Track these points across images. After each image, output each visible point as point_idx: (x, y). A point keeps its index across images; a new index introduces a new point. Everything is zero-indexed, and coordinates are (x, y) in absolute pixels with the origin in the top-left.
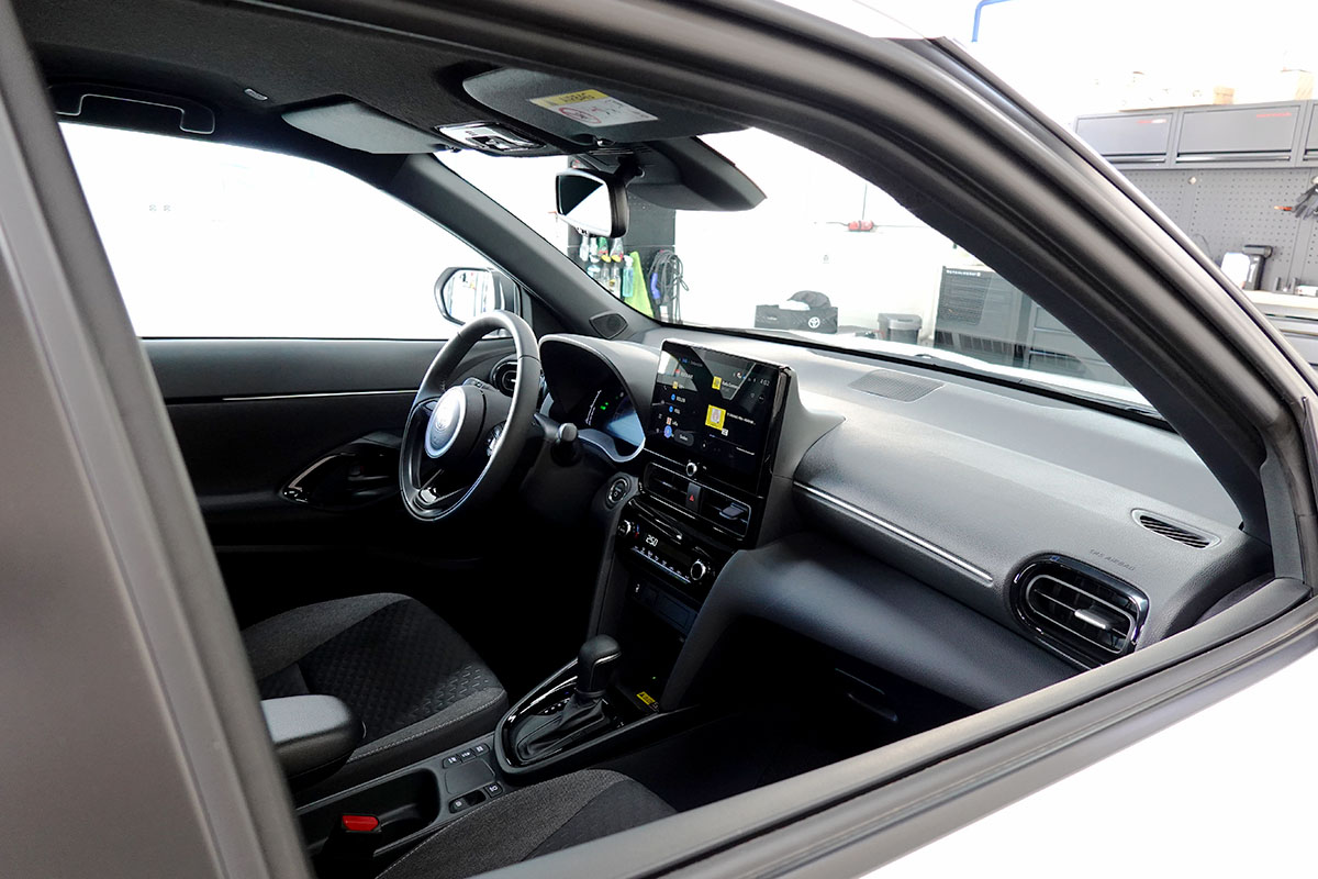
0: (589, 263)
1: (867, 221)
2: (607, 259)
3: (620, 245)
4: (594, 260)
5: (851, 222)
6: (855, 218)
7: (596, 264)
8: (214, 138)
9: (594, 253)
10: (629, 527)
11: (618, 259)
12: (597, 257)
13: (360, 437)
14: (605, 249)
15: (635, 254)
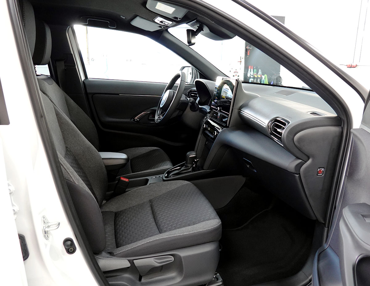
0: (250, 77)
1: (354, 64)
2: (256, 76)
3: (261, 72)
4: (251, 77)
5: (348, 64)
6: (349, 63)
7: (252, 78)
8: (117, 29)
9: (252, 74)
10: (205, 126)
11: (259, 76)
12: (252, 76)
13: (152, 107)
14: (255, 73)
15: (266, 75)
